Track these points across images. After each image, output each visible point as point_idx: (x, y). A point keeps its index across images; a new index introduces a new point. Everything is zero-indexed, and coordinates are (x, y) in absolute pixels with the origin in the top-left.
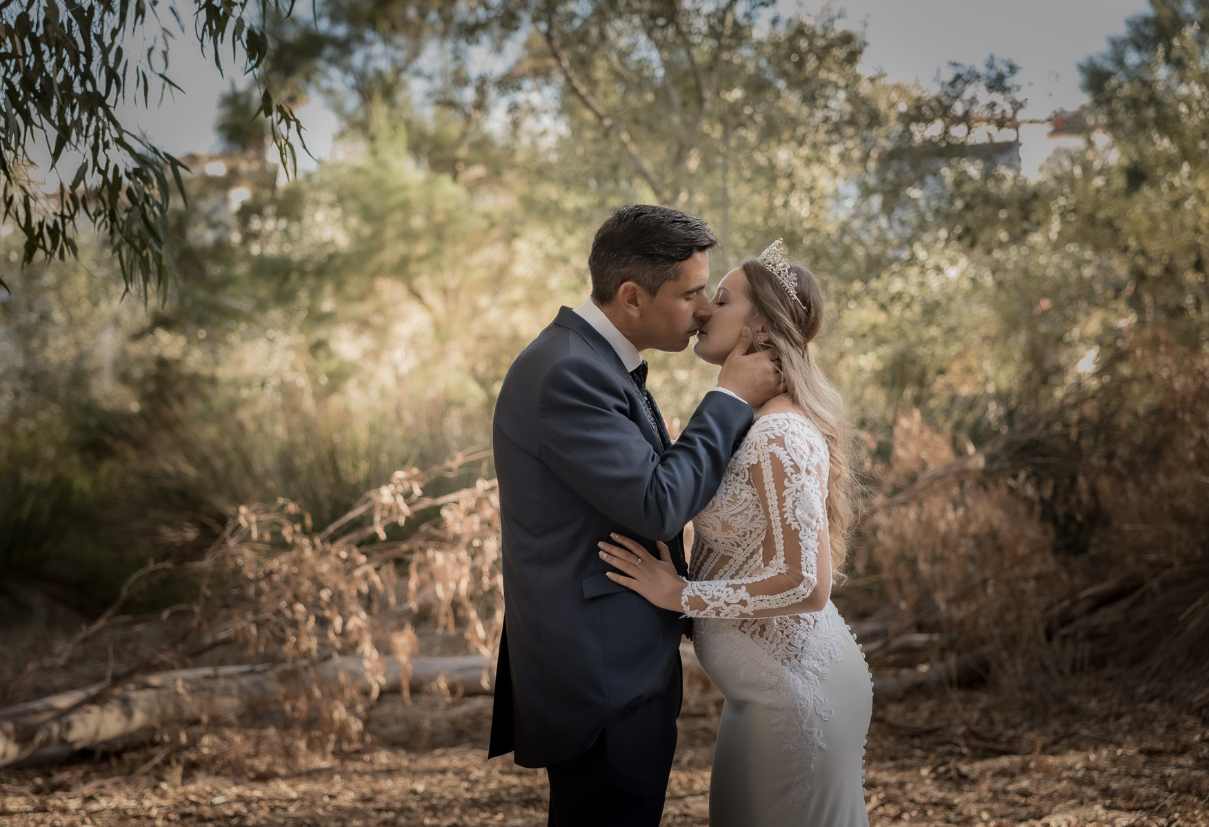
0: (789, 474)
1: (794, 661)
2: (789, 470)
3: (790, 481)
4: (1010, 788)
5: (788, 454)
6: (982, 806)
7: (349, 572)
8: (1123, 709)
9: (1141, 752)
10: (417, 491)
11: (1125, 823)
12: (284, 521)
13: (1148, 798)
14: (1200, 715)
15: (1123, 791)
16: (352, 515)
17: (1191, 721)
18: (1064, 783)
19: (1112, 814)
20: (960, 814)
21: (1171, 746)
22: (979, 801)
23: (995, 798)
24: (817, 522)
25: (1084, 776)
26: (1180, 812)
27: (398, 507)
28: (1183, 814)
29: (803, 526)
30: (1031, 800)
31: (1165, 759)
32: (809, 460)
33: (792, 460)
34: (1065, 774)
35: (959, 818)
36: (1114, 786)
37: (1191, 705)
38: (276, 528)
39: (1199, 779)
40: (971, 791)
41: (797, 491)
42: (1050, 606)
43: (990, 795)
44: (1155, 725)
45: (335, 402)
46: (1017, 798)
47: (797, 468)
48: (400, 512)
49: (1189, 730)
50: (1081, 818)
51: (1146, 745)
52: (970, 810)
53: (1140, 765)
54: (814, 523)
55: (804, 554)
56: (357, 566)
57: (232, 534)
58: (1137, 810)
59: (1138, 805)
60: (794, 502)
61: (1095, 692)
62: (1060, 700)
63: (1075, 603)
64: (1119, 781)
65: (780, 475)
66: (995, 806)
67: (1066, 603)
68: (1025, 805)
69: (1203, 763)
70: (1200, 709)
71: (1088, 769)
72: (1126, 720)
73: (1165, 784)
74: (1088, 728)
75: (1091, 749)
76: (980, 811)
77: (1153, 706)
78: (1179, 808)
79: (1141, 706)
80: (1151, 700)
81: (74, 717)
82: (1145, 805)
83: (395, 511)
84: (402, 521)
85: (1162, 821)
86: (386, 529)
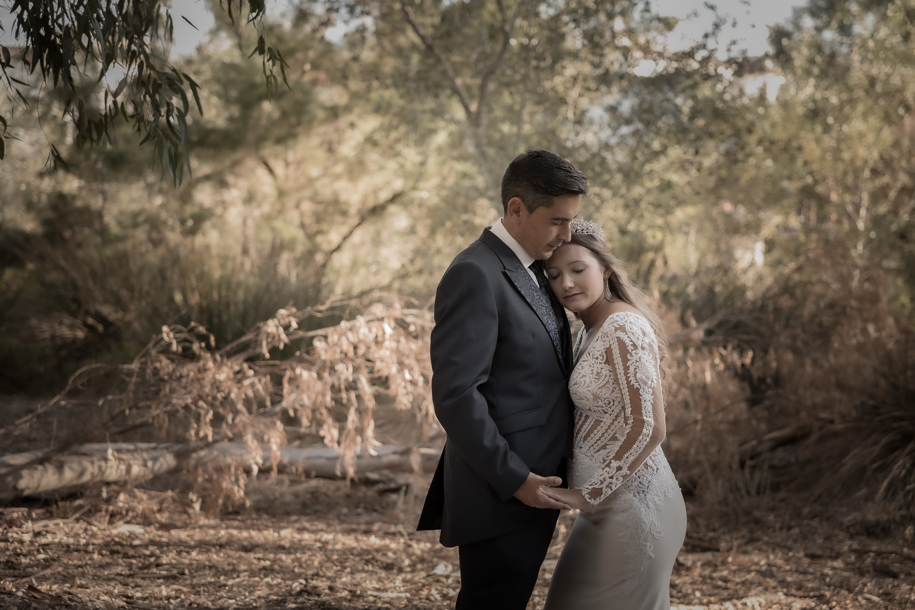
0: (630, 351)
1: (642, 495)
2: (630, 348)
3: (631, 355)
4: (715, 575)
5: (629, 337)
6: (695, 587)
7: (239, 381)
8: (793, 523)
9: (806, 556)
10: (294, 325)
11: (799, 606)
12: (194, 339)
13: (812, 589)
14: (848, 532)
15: (795, 583)
16: (244, 339)
17: (842, 535)
18: (753, 574)
19: (790, 599)
20: (680, 591)
21: (828, 553)
22: (693, 583)
23: (704, 582)
24: (652, 381)
25: (766, 570)
26: (836, 601)
27: (279, 336)
28: (838, 603)
29: (642, 385)
30: (729, 585)
31: (823, 562)
32: (643, 340)
33: (631, 341)
34: (753, 568)
35: (680, 595)
36: (789, 579)
37: (842, 524)
38: (187, 344)
39: (848, 579)
40: (686, 575)
41: (636, 361)
42: (743, 443)
43: (700, 579)
44: (816, 537)
45: (199, 240)
46: (720, 583)
47: (635, 346)
48: (280, 340)
49: (841, 542)
50: (769, 600)
51: (809, 551)
52: (687, 590)
53: (806, 565)
54: (650, 382)
55: (644, 404)
56: (246, 377)
57: (155, 345)
58: (805, 597)
59: (806, 594)
60: (635, 369)
61: (773, 509)
62: (748, 513)
63: (761, 442)
64: (791, 576)
65: (624, 352)
66: (705, 587)
67: (754, 443)
68: (726, 589)
69: (851, 566)
70: (848, 527)
71: (769, 565)
72: (796, 531)
73: (824, 580)
74: (767, 535)
75: (770, 551)
76: (694, 591)
77: (815, 523)
78: (835, 598)
79: (806, 522)
80: (813, 518)
81: (25, 472)
82: (812, 594)
83: (277, 338)
84: (282, 346)
85: (825, 607)
86: (270, 352)
